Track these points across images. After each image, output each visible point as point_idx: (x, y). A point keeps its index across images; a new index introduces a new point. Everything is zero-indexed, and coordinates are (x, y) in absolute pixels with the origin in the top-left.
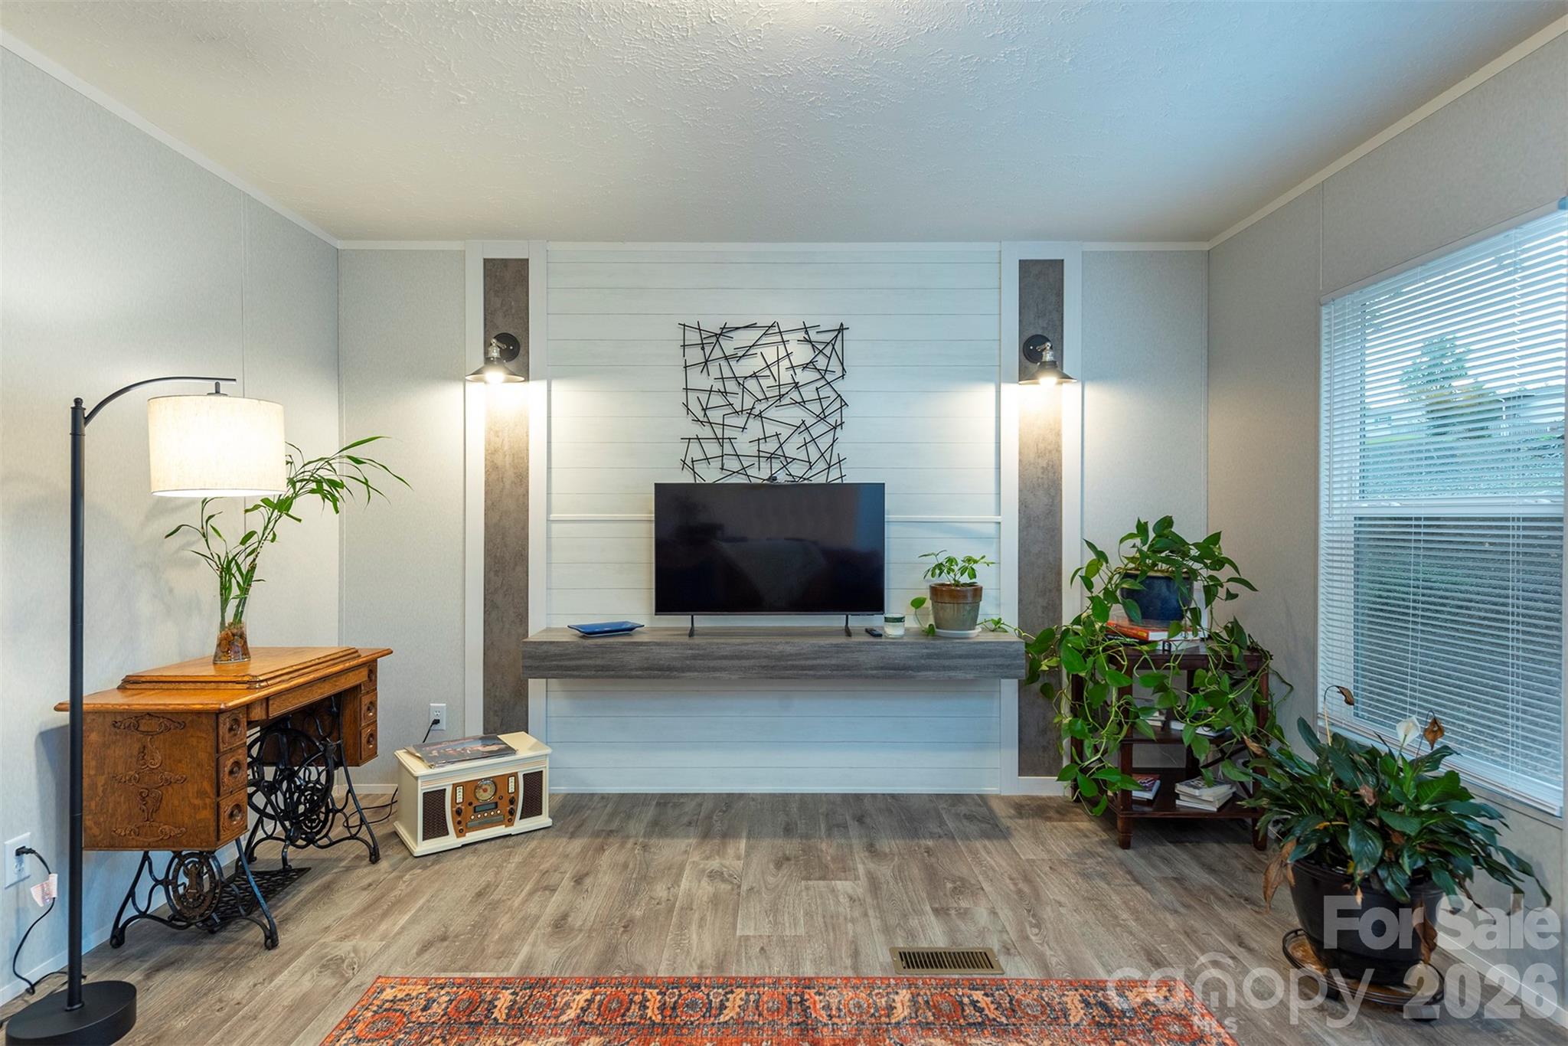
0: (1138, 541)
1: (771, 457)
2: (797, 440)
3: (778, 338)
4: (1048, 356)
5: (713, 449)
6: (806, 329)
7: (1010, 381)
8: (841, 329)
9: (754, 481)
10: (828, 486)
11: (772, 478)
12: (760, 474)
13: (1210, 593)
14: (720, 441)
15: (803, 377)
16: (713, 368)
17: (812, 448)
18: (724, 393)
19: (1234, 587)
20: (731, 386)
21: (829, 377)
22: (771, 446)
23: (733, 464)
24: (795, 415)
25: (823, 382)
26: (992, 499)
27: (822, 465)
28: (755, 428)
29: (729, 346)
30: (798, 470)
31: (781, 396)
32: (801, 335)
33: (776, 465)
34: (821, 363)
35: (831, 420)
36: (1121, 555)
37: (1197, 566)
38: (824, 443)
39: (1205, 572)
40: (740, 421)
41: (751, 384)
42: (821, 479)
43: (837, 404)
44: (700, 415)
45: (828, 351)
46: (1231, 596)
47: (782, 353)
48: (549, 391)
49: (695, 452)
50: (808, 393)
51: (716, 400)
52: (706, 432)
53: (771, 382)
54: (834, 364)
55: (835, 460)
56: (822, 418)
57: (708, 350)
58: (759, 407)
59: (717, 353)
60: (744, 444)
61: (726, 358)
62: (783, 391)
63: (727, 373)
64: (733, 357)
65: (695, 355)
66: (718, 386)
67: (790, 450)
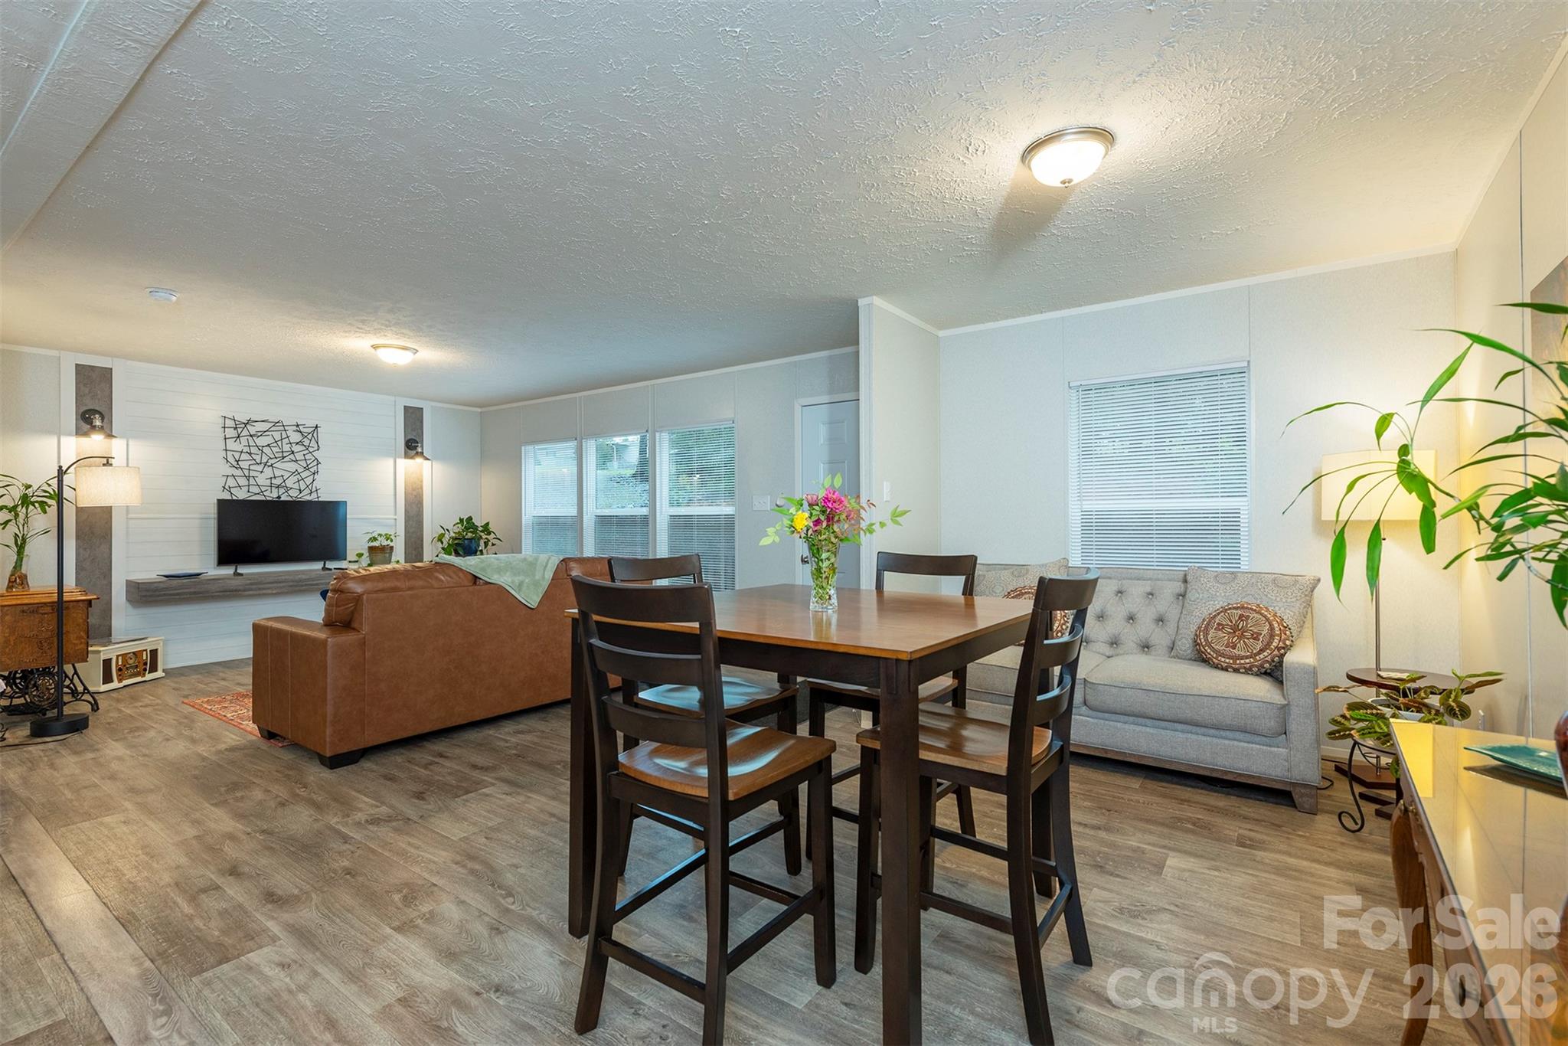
0: (460, 525)
1: (278, 487)
2: (294, 479)
3: (282, 428)
4: (419, 450)
5: (243, 481)
6: (298, 426)
7: (400, 457)
8: (317, 427)
9: (268, 499)
10: (310, 502)
11: (279, 497)
12: (272, 495)
13: (486, 544)
14: (248, 478)
15: (295, 448)
16: (244, 440)
17: (301, 482)
18: (250, 454)
19: (495, 541)
20: (254, 450)
21: (311, 449)
22: (278, 481)
23: (256, 490)
24: (292, 467)
25: (307, 452)
26: (393, 509)
27: (307, 491)
28: (268, 472)
29: (252, 430)
30: (294, 494)
31: (283, 458)
32: (295, 428)
33: (282, 491)
34: (306, 442)
35: (312, 470)
36: (454, 530)
37: (482, 534)
38: (309, 481)
39: (484, 537)
40: (260, 468)
41: (266, 450)
42: (308, 498)
43: (315, 463)
44: (235, 464)
45: (310, 436)
46: (493, 545)
47: (284, 436)
48: (127, 445)
49: (231, 482)
50: (299, 456)
51: (245, 456)
52: (238, 472)
53: (277, 449)
54: (313, 443)
55: (314, 489)
56: (307, 468)
57: (240, 430)
58: (271, 462)
59: (245, 432)
60: (262, 480)
61: (251, 436)
62: (285, 454)
63: (252, 443)
64: (254, 435)
65: (231, 433)
66: (246, 449)
67: (289, 483)
